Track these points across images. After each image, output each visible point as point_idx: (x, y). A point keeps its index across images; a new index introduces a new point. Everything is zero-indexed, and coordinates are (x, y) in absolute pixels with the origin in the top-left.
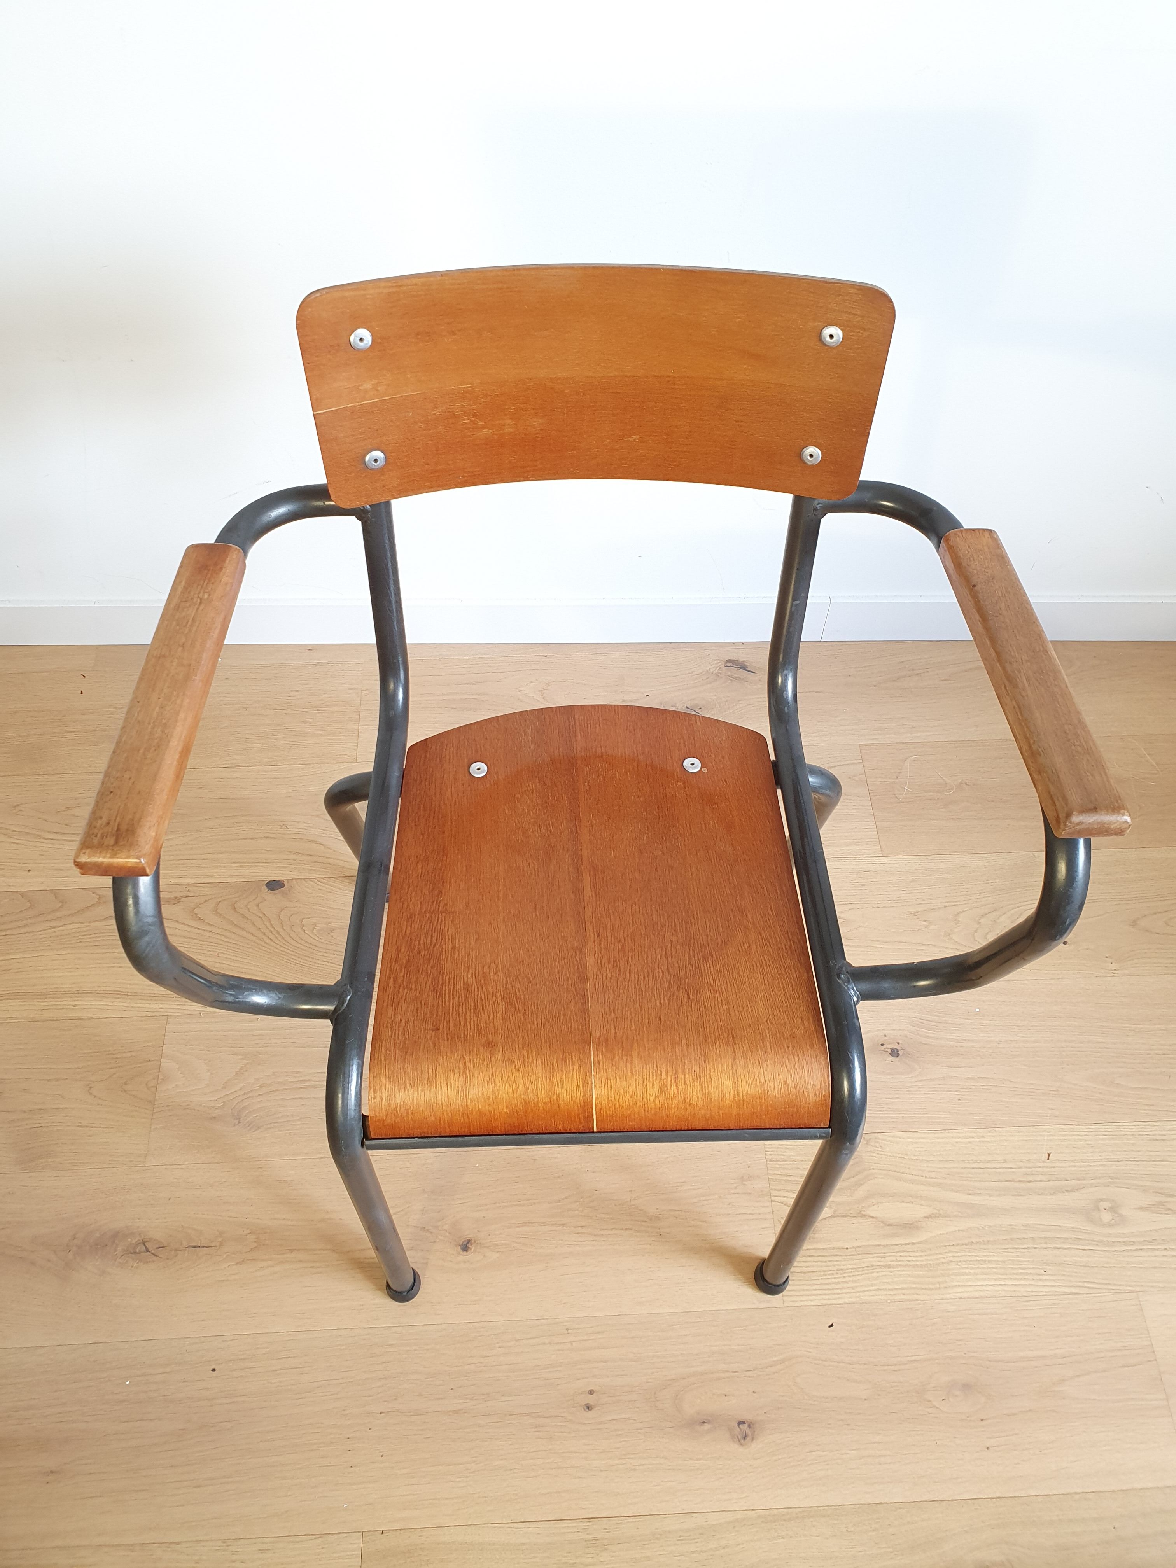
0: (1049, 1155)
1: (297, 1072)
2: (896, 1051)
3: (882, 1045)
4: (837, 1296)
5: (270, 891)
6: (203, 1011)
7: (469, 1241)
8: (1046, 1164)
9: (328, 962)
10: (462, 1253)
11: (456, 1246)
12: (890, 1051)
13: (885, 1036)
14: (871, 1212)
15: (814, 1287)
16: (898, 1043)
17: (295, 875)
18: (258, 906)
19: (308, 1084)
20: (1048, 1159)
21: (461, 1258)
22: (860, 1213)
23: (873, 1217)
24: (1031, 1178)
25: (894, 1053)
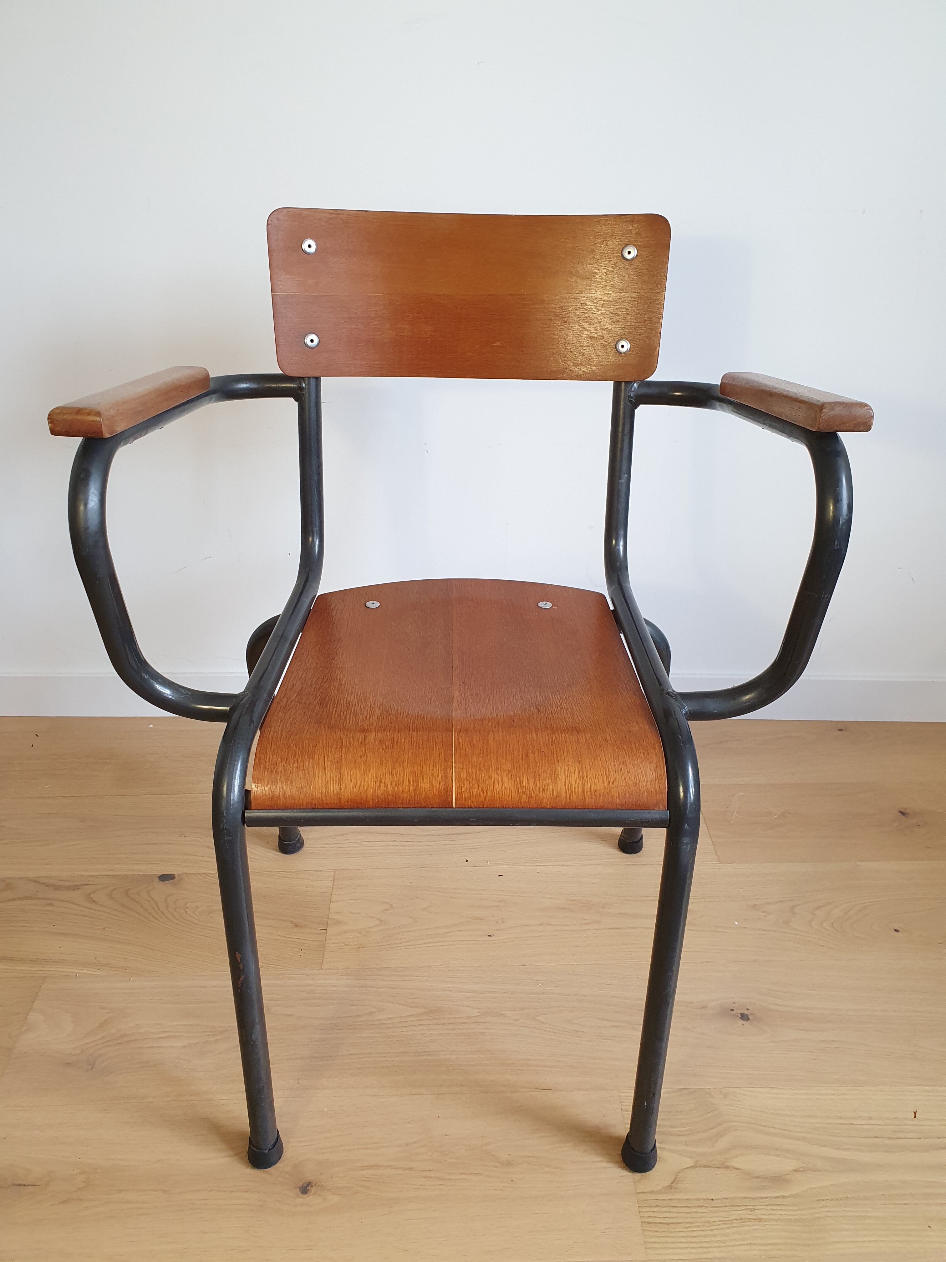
0: (915, 1113)
1: (160, 1024)
2: (746, 1016)
3: (732, 1010)
4: (705, 1250)
5: (161, 882)
6: (79, 973)
7: (309, 1184)
8: (914, 1123)
9: (204, 936)
10: (301, 1195)
11: (296, 1188)
12: (740, 1015)
13: (734, 1003)
14: (735, 1163)
15: (680, 1240)
16: (748, 1009)
17: (186, 870)
18: (148, 892)
19: (167, 1034)
20: (915, 1117)
21: (300, 1200)
22: (722, 1164)
23: (737, 1169)
24: (901, 1135)
25: (744, 1017)
